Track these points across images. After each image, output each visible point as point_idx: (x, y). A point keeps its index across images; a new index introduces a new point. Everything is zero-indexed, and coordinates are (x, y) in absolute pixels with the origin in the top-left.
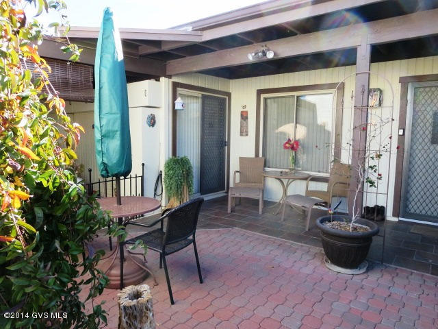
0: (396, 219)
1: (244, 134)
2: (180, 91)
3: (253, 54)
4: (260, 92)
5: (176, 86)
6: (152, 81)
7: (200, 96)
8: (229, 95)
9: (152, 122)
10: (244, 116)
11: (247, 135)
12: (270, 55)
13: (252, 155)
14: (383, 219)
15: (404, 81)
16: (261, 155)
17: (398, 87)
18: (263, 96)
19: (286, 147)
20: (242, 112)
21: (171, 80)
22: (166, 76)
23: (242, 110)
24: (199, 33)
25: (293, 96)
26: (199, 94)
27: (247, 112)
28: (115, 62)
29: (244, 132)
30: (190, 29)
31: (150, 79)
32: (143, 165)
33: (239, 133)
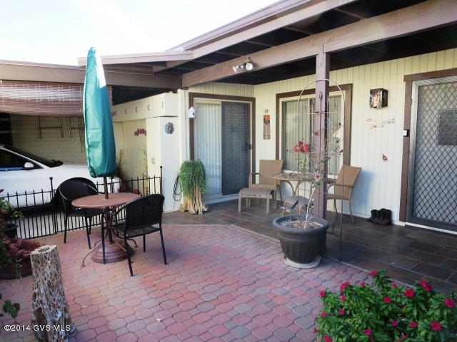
0: (403, 224)
1: (266, 137)
2: (197, 100)
3: (237, 67)
4: (279, 96)
5: (192, 96)
6: (171, 94)
7: (220, 103)
8: (253, 100)
9: (170, 129)
10: (267, 121)
11: (269, 138)
12: (250, 67)
13: (274, 158)
14: (390, 223)
15: (409, 80)
16: (280, 158)
17: (402, 86)
18: (281, 100)
19: (296, 151)
20: (265, 116)
21: (187, 92)
22: (182, 89)
23: (265, 114)
24: (190, 52)
25: (307, 99)
26: (219, 101)
27: (269, 116)
28: (97, 88)
29: (266, 136)
30: (182, 49)
31: (168, 92)
32: (161, 167)
33: (262, 137)
